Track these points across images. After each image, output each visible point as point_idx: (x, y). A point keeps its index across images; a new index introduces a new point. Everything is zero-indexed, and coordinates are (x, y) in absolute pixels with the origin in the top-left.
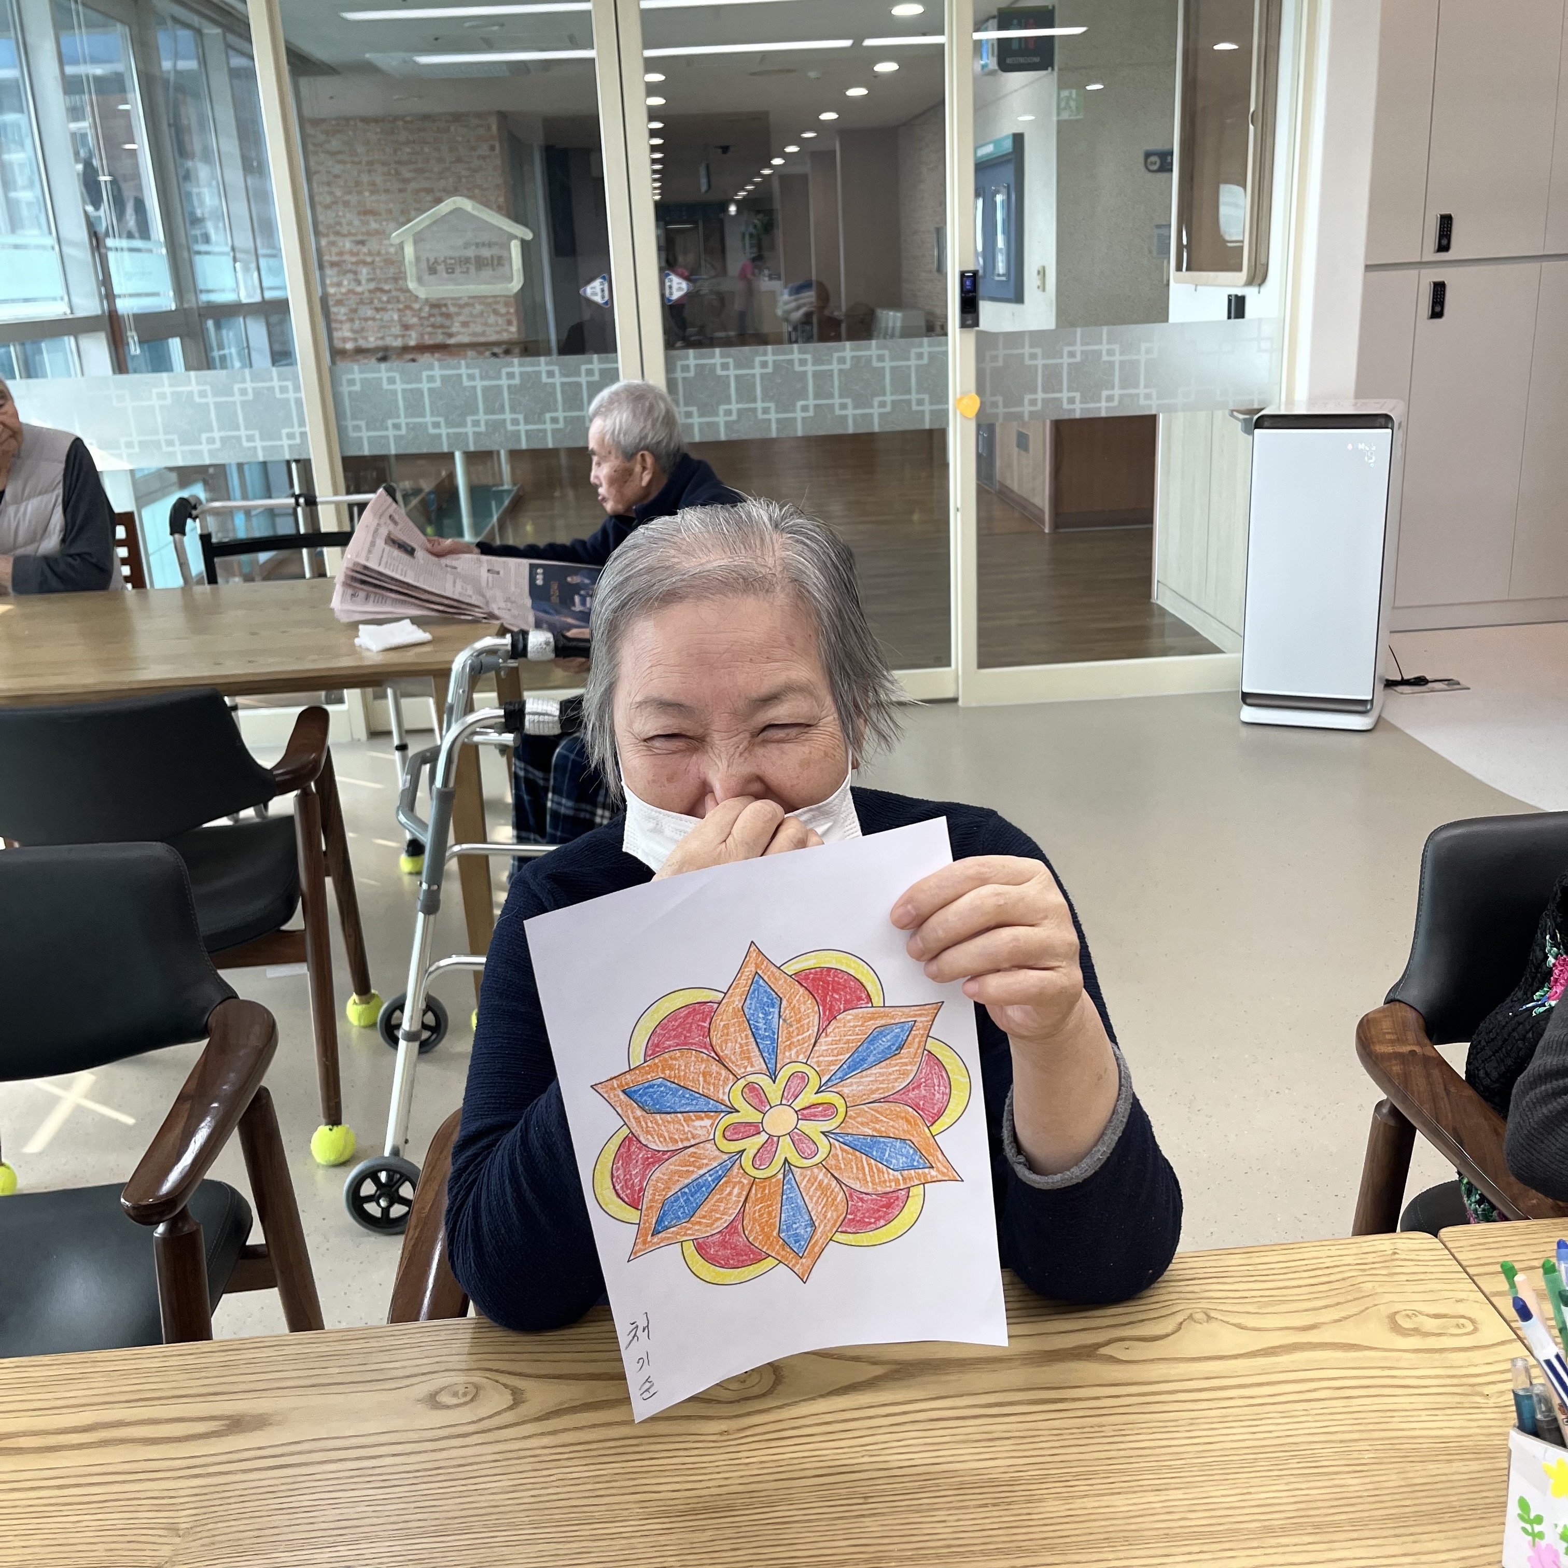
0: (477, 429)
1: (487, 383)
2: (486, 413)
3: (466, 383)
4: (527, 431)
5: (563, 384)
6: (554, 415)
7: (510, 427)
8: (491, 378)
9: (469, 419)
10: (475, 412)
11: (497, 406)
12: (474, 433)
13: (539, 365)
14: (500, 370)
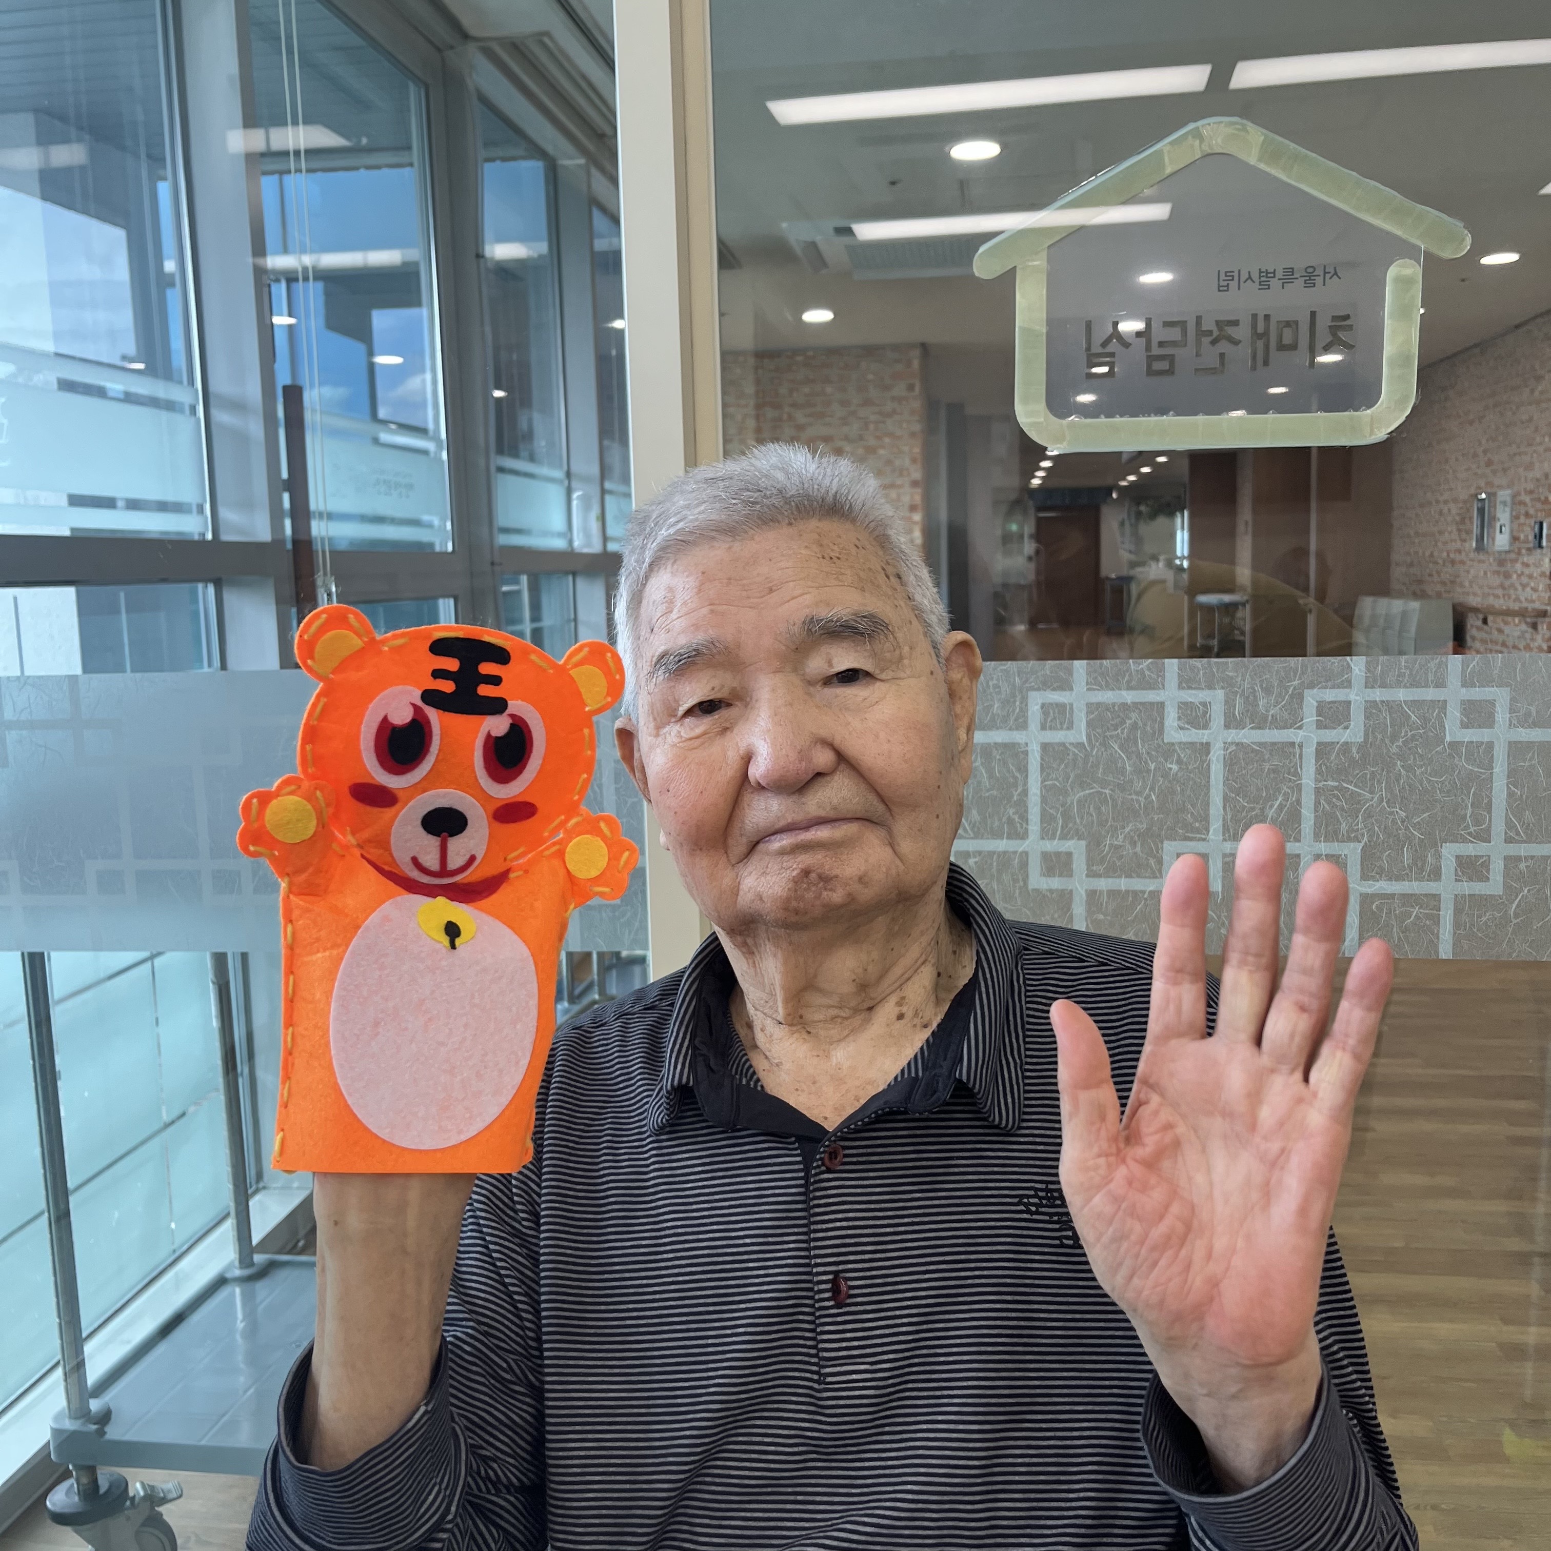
2: (1230, 834)
3: (1174, 732)
4: (1367, 899)
10: (1198, 830)
11: (1271, 813)
13: (1440, 684)
14: (1299, 697)
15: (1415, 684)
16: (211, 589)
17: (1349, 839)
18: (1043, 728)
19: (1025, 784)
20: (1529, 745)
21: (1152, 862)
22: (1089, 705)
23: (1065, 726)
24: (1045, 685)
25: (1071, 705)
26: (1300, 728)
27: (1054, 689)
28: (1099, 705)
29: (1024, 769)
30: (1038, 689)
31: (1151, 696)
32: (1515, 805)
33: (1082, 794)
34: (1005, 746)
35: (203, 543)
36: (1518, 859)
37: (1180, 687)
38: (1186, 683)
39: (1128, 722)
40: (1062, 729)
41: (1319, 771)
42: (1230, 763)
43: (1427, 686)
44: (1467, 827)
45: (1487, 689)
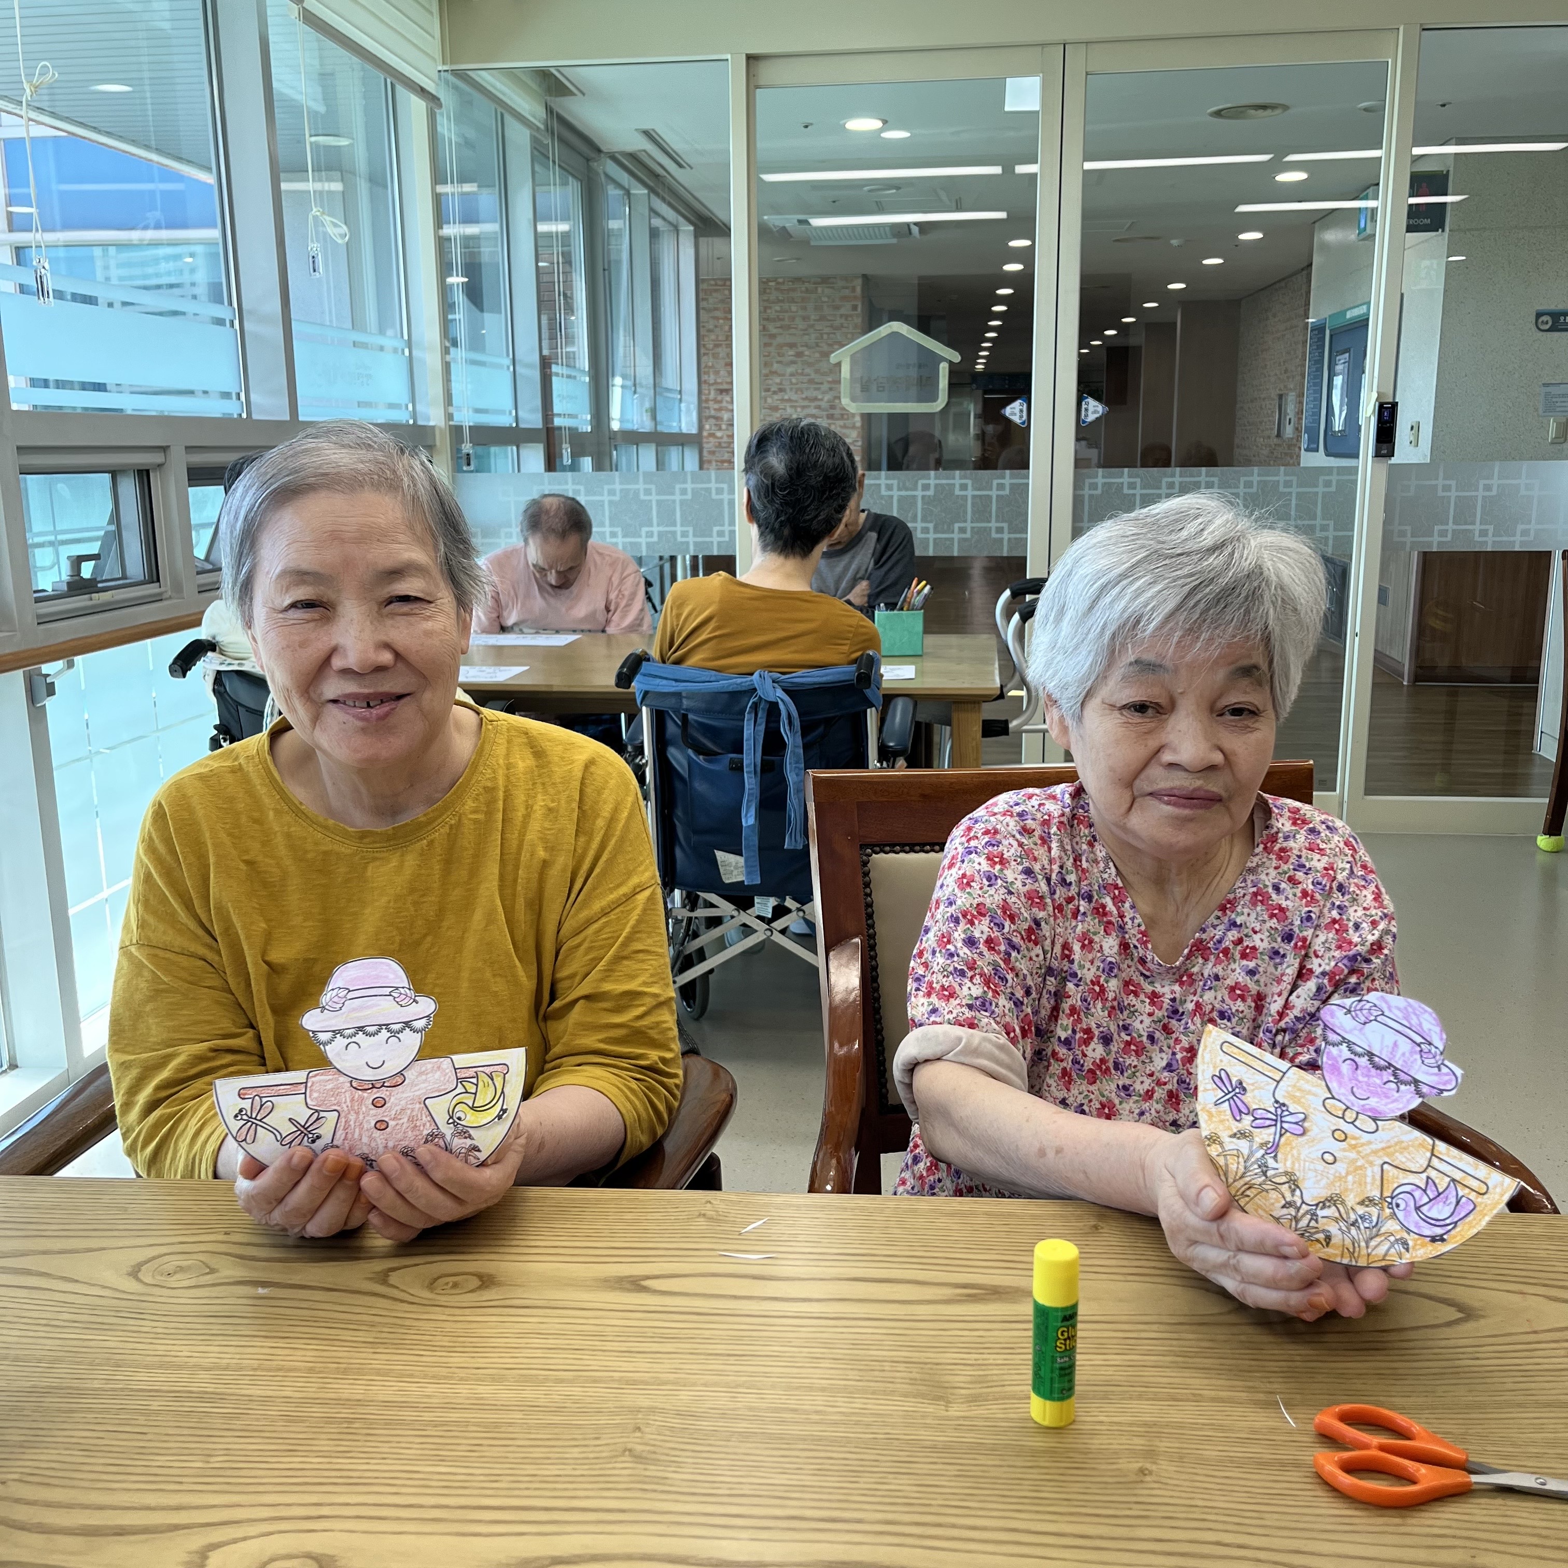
11: (910, 514)
13: (954, 478)
14: (917, 482)
15: (947, 478)
16: (515, 448)
17: (930, 522)
31: (877, 482)
32: (973, 513)
35: (511, 428)
38: (887, 478)
42: (899, 501)
43: (950, 479)
44: (961, 519)
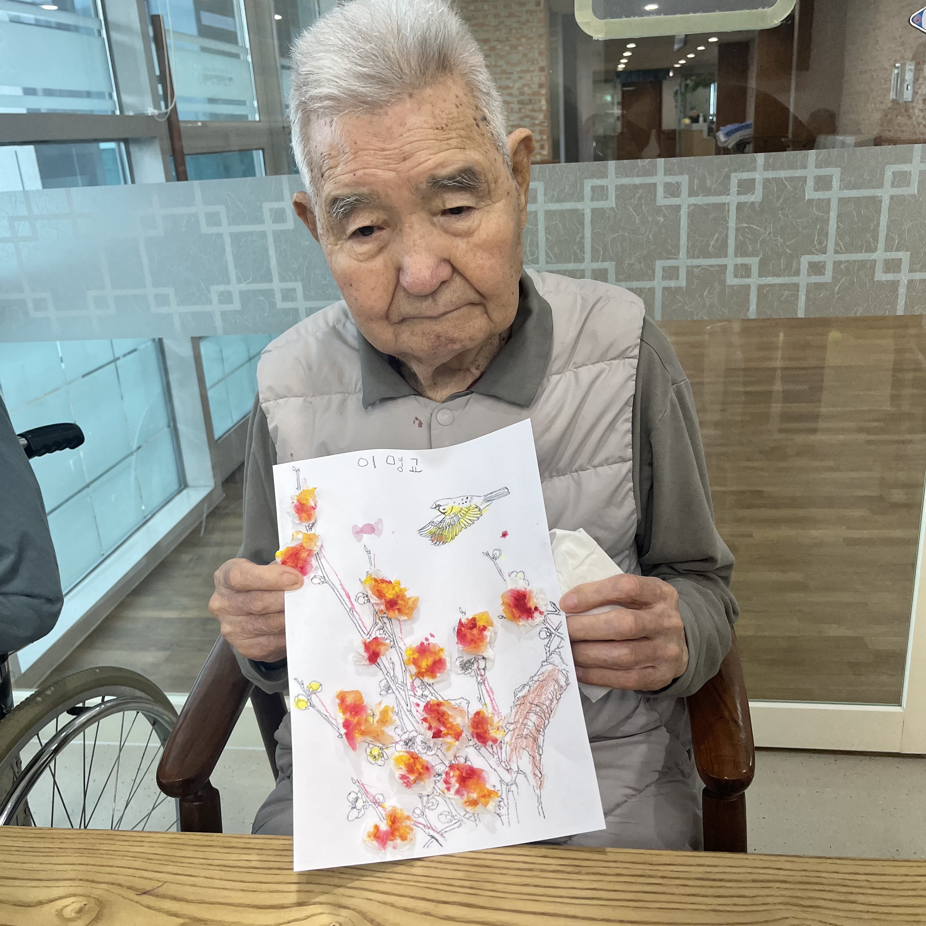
0: (672, 284)
1: (701, 200)
2: (691, 255)
3: (662, 200)
4: (760, 287)
5: (842, 201)
6: (816, 258)
7: (731, 280)
8: (708, 192)
9: (659, 265)
10: (674, 253)
11: (712, 243)
12: (665, 289)
13: (804, 167)
14: (728, 177)
15: (790, 168)
16: (123, 146)
17: (753, 255)
18: (592, 200)
19: (583, 232)
20: (849, 200)
21: (650, 272)
22: (617, 186)
23: (604, 198)
24: (593, 176)
25: (607, 187)
26: (728, 195)
27: (598, 178)
28: (622, 185)
29: (582, 224)
30: (590, 178)
31: (649, 180)
32: (840, 234)
33: (613, 236)
34: (572, 210)
35: (114, 117)
36: (841, 262)
37: (665, 174)
38: (668, 172)
39: (637, 195)
40: (602, 200)
41: (738, 218)
42: (691, 216)
43: (797, 169)
44: (814, 247)
45: (828, 169)
